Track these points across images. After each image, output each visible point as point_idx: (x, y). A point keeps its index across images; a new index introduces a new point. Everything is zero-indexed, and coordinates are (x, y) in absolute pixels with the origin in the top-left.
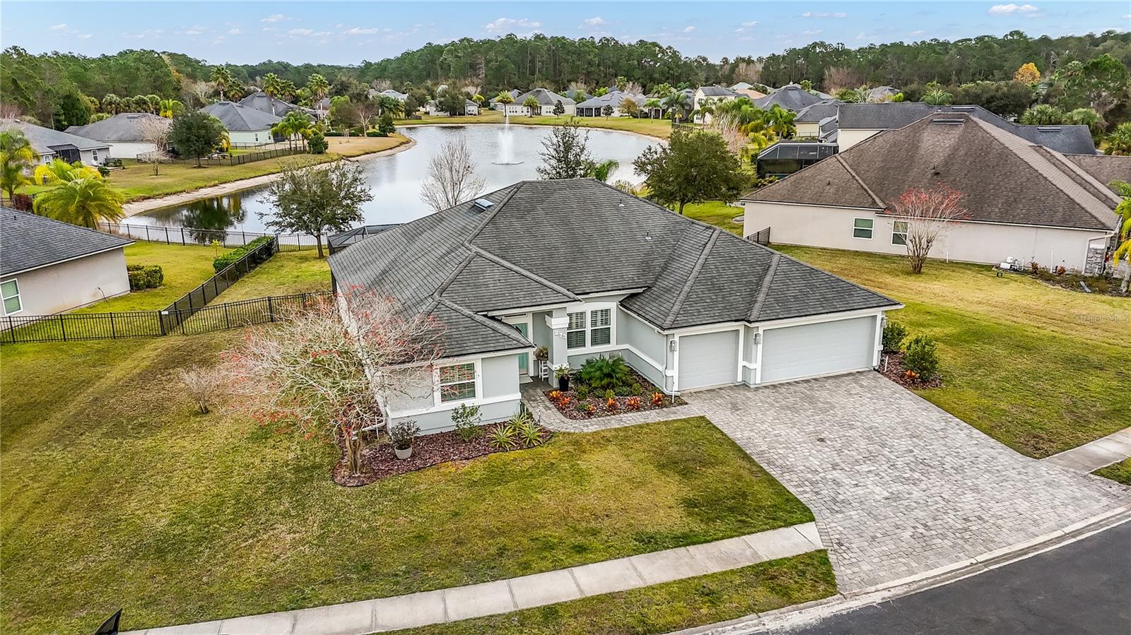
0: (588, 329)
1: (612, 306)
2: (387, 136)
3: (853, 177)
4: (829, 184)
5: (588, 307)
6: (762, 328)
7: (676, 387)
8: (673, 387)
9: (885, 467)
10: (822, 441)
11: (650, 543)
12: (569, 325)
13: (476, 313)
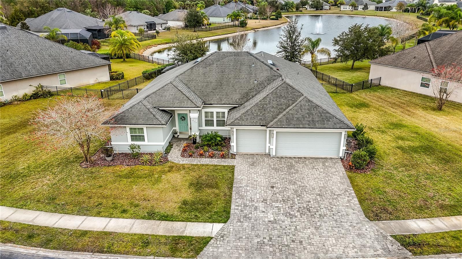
0: (215, 119)
1: (226, 111)
2: (278, 20)
3: (429, 55)
4: (415, 58)
5: (215, 110)
6: (275, 130)
7: (235, 151)
8: (234, 150)
9: (287, 206)
10: (273, 187)
11: (151, 216)
12: (206, 117)
13: (155, 108)
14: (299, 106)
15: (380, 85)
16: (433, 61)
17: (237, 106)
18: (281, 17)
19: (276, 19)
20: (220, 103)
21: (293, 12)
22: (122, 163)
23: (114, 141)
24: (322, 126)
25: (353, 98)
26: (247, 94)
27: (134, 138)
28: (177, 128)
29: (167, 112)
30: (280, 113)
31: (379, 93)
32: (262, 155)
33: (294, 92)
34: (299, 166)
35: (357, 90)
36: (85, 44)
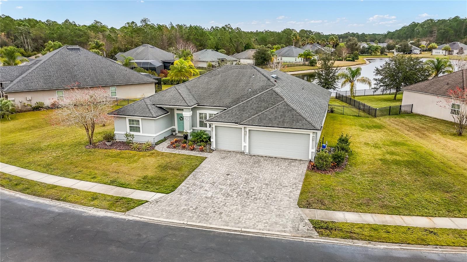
2: (354, 61)
3: (463, 81)
4: (448, 84)
5: (208, 112)
6: (248, 128)
7: (214, 147)
8: (213, 146)
10: (228, 175)
12: (201, 118)
13: (154, 105)
14: (275, 108)
15: (412, 112)
16: (465, 87)
17: (226, 108)
18: (358, 59)
19: (351, 61)
20: (213, 106)
21: (377, 55)
22: (116, 148)
23: (116, 131)
24: (290, 126)
26: (238, 99)
27: (132, 129)
28: (176, 127)
31: (406, 120)
32: (237, 153)
33: (276, 98)
34: (264, 163)
35: (382, 115)
36: (153, 71)
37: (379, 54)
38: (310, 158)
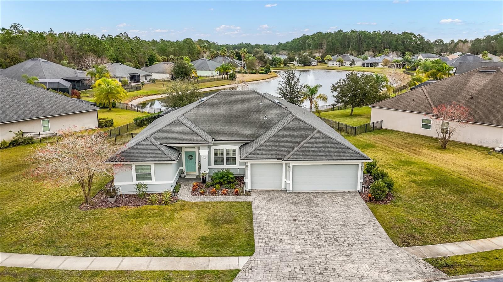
0: (225, 157)
1: (237, 148)
2: (267, 74)
3: (427, 98)
4: (413, 101)
5: (225, 147)
6: (292, 163)
7: (250, 188)
8: (248, 187)
9: (313, 238)
10: (295, 220)
11: (168, 253)
12: (215, 155)
13: (162, 144)
14: (313, 139)
15: (382, 128)
16: (431, 103)
17: (249, 142)
18: (270, 72)
19: (265, 74)
20: (231, 140)
21: (281, 67)
22: (127, 204)
23: (117, 182)
24: (339, 157)
25: (358, 140)
26: (258, 130)
27: (139, 177)
28: (184, 168)
29: (175, 149)
30: (295, 146)
31: (382, 136)
32: (278, 191)
33: (306, 127)
34: (319, 200)
35: (361, 133)
36: (64, 93)
37: (282, 65)
38: (358, 189)
